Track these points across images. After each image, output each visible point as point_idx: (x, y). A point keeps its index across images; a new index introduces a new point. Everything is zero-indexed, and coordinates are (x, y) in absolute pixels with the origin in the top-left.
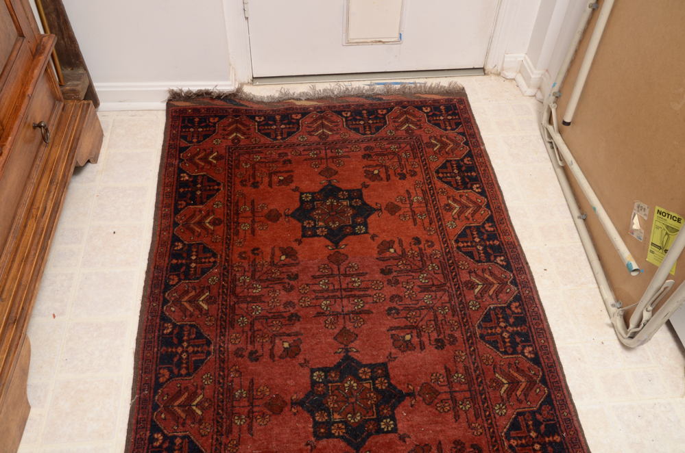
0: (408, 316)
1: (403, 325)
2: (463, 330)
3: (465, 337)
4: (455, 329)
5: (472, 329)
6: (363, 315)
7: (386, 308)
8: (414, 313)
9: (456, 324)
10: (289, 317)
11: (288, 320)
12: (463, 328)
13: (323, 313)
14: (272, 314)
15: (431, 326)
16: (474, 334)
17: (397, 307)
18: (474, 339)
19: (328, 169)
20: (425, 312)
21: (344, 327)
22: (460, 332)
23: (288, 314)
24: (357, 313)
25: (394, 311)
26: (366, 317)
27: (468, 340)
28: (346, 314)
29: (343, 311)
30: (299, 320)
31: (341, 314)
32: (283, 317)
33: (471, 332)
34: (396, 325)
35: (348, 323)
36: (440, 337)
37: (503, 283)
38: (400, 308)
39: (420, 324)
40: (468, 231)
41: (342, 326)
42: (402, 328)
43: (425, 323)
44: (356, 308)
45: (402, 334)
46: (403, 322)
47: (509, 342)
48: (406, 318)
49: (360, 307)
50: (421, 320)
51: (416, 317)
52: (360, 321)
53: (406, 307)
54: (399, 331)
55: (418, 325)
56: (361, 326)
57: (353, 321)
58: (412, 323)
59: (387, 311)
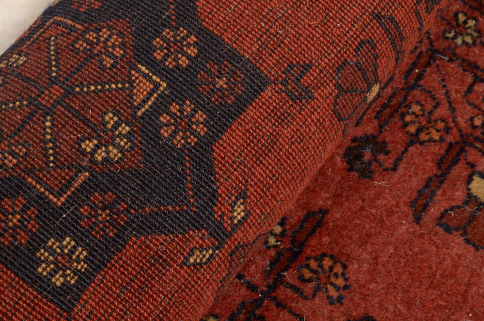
0: (412, 129)
1: (430, 168)
6: (313, 242)
8: (416, 108)
20: (432, 79)
24: (295, 256)
25: (367, 155)
26: (326, 240)
28: (273, 287)
29: (252, 287)
31: (258, 303)
34: (416, 183)
39: (463, 123)
42: (439, 179)
43: (469, 108)
45: (459, 195)
46: (423, 160)
48: (414, 140)
50: (452, 109)
51: (430, 113)
52: (326, 267)
53: (378, 113)
54: (439, 192)
55: (460, 131)
56: (346, 280)
57: (310, 285)
58: (442, 140)
59: (351, 169)
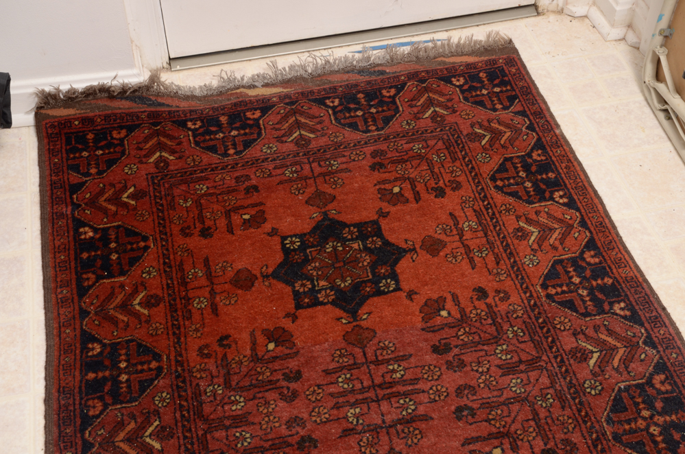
0: (491, 417)
1: (485, 434)
2: (584, 429)
3: (590, 442)
4: (571, 429)
5: (597, 427)
6: (418, 423)
7: (453, 408)
8: (499, 412)
9: (570, 421)
10: (298, 443)
11: (298, 448)
12: (583, 426)
13: (353, 429)
14: (270, 443)
15: (531, 429)
16: (603, 435)
17: (470, 404)
18: (604, 442)
19: (319, 194)
20: (516, 407)
21: (392, 449)
22: (579, 434)
23: (296, 438)
24: (408, 422)
25: (465, 413)
26: (424, 426)
27: (595, 446)
28: (390, 427)
29: (384, 422)
30: (316, 447)
31: (382, 428)
32: (289, 445)
33: (597, 432)
34: (474, 434)
35: (395, 440)
36: (548, 447)
37: (632, 346)
38: (475, 406)
39: (513, 429)
40: (559, 268)
41: (387, 447)
42: (485, 439)
43: (520, 426)
44: (404, 413)
45: (487, 449)
46: (484, 429)
47: (663, 441)
48: (488, 421)
49: (410, 411)
50: (513, 422)
51: (503, 417)
52: (415, 433)
53: (483, 403)
54: (480, 443)
55: (509, 430)
56: (418, 441)
57: (404, 435)
58: (499, 428)
59: (454, 413)
